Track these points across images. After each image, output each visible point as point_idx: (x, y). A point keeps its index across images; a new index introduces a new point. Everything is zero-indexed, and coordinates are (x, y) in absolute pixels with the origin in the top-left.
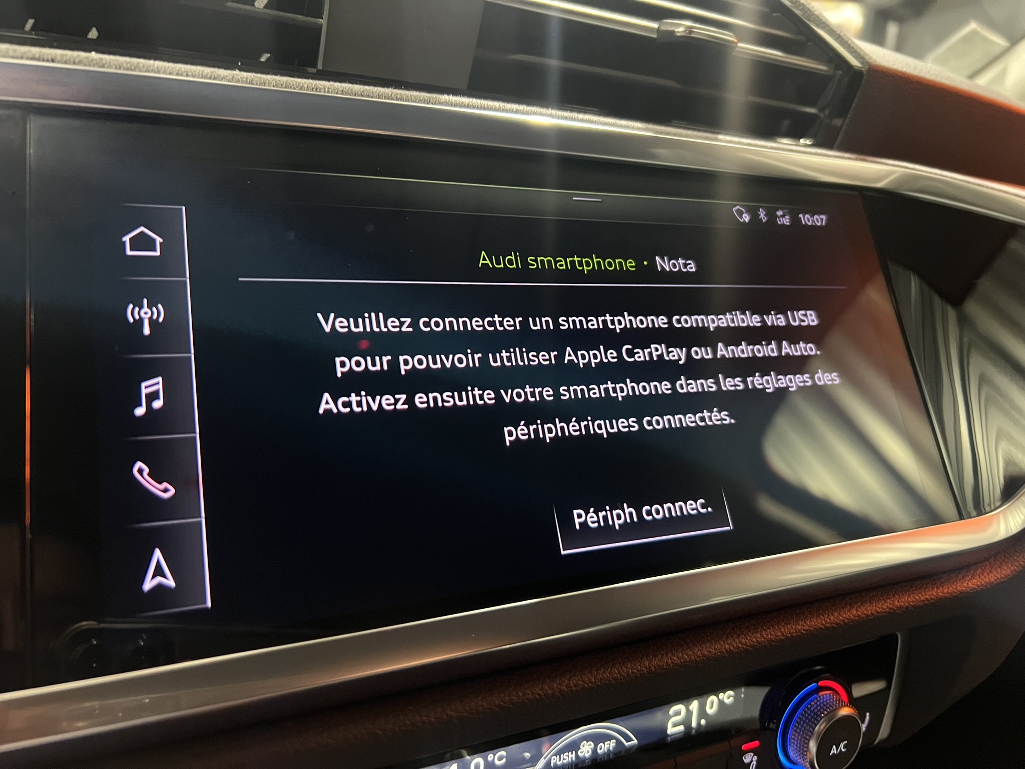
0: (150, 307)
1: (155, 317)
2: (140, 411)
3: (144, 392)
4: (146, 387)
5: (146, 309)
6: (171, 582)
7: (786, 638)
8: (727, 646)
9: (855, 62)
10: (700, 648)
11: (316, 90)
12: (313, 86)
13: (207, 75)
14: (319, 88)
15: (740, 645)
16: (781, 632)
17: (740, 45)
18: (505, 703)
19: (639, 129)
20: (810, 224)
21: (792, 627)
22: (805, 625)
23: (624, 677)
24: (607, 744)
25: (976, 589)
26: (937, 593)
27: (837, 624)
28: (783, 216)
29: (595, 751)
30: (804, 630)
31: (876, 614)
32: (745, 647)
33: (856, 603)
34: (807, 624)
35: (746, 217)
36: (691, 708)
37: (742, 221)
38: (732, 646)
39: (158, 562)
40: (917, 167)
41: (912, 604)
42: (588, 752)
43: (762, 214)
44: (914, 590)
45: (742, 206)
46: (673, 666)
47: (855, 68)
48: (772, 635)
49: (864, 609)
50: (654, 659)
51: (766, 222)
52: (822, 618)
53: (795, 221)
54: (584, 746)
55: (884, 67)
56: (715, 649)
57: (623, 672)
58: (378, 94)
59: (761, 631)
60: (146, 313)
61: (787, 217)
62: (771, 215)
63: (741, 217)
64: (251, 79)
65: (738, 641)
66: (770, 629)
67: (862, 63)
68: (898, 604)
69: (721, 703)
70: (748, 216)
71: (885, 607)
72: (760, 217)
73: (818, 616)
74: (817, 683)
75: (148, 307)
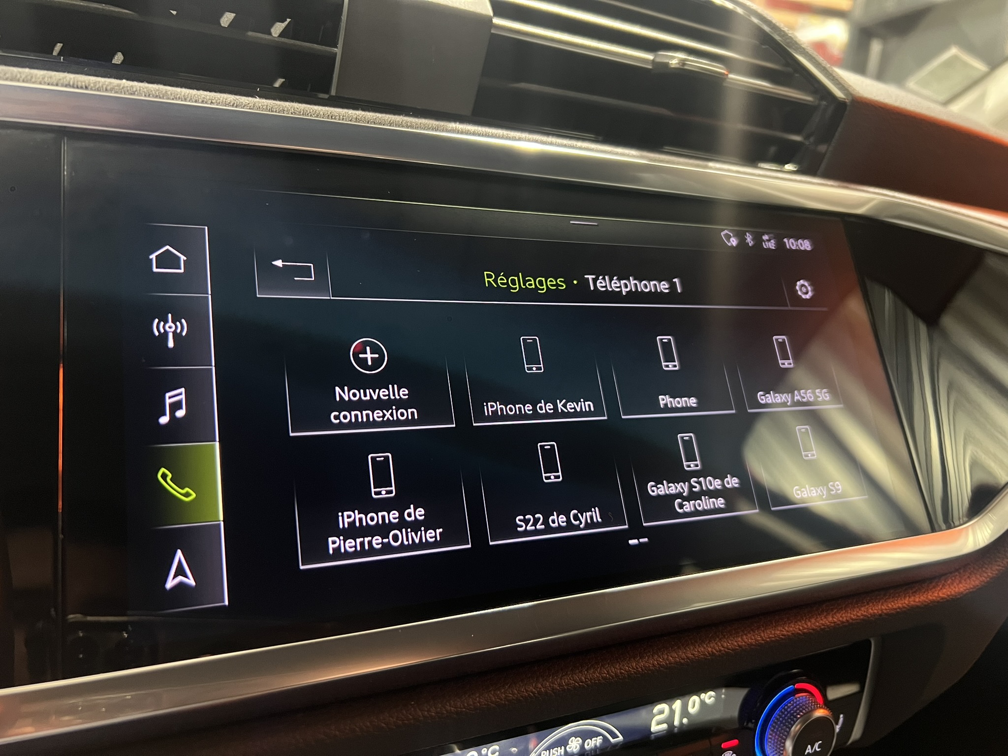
0: (174, 322)
1: (179, 331)
2: (164, 420)
3: (168, 401)
4: (170, 398)
5: (170, 324)
6: (191, 582)
7: (765, 642)
8: (710, 649)
9: (839, 94)
10: (684, 651)
11: (331, 117)
12: (329, 113)
13: (230, 103)
14: (334, 115)
15: (722, 649)
16: (761, 637)
17: (731, 76)
18: (501, 700)
19: (633, 156)
20: (794, 248)
21: (771, 632)
22: (783, 630)
23: (612, 677)
24: (595, 740)
25: (946, 598)
26: (909, 601)
27: (813, 629)
28: (769, 240)
29: (582, 746)
30: (782, 635)
31: (851, 621)
32: (727, 650)
33: (832, 610)
34: (785, 630)
35: (733, 241)
36: (674, 707)
37: (729, 244)
38: (715, 649)
39: (180, 562)
40: (897, 194)
41: (885, 611)
42: (576, 748)
43: (749, 239)
44: (887, 599)
45: (730, 231)
46: (659, 667)
47: (840, 99)
48: (753, 640)
49: (839, 616)
50: (641, 661)
51: (753, 246)
52: (800, 624)
53: (781, 245)
54: (572, 742)
55: (866, 98)
56: (698, 651)
57: (612, 672)
58: (390, 122)
59: (742, 635)
60: (170, 327)
61: (772, 241)
62: (758, 240)
63: (729, 241)
64: (271, 106)
65: (720, 645)
66: (750, 633)
67: (845, 95)
68: (872, 612)
69: (703, 703)
70: (736, 240)
71: (859, 614)
72: (747, 241)
73: (796, 622)
74: (794, 685)
75: (172, 322)
